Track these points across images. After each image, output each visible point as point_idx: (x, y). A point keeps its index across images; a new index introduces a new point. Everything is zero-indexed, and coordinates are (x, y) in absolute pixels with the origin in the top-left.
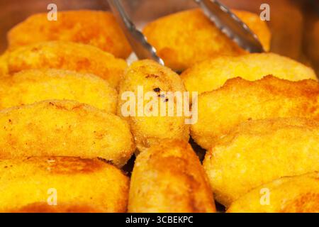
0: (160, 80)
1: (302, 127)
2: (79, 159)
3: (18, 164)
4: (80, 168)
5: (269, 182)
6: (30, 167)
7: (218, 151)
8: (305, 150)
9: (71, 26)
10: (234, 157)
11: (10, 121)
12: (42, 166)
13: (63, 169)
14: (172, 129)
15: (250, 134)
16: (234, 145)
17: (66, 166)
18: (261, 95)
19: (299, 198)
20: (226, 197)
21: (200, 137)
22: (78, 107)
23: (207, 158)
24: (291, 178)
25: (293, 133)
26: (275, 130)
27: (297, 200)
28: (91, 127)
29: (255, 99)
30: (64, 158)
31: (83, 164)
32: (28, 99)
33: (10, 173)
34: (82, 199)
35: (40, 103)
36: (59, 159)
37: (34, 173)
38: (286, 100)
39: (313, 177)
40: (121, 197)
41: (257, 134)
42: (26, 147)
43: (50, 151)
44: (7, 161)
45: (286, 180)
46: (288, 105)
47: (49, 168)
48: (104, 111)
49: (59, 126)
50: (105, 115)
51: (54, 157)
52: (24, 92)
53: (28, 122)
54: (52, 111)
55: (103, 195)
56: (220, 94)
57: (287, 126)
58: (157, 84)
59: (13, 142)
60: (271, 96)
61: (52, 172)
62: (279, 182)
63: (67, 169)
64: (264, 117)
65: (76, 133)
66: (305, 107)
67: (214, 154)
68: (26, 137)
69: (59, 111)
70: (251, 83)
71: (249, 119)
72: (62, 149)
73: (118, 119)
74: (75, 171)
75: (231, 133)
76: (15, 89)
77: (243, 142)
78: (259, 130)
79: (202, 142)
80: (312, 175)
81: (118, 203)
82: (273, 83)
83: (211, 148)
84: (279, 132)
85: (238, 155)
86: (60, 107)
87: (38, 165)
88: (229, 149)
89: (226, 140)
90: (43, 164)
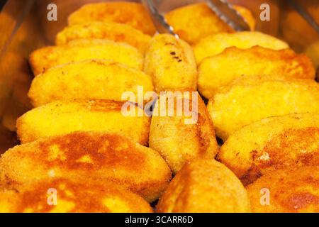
0: (176, 46)
1: (283, 82)
2: (113, 101)
3: (67, 103)
4: (113, 107)
5: (257, 121)
6: (75, 106)
7: (219, 98)
8: (286, 97)
9: (112, 13)
10: (231, 102)
11: (63, 73)
12: (84, 105)
13: (100, 108)
14: (183, 82)
15: (243, 85)
16: (231, 94)
17: (103, 106)
18: (251, 59)
19: (283, 133)
20: (224, 132)
21: (204, 90)
22: (113, 64)
23: (210, 103)
24: (275, 118)
25: (276, 85)
26: (263, 82)
27: (281, 134)
28: (123, 78)
29: (246, 61)
30: (101, 101)
31: (116, 105)
32: (77, 59)
33: (60, 110)
34: (114, 131)
35: (86, 61)
36: (98, 101)
37: (78, 110)
38: (270, 63)
39: (293, 117)
40: (144, 130)
41: (248, 85)
42: (74, 92)
43: (92, 96)
44: (58, 101)
45: (272, 119)
46: (271, 66)
47: (89, 107)
48: (134, 68)
49: (99, 78)
50: (134, 71)
51: (94, 100)
52: (75, 54)
53: (76, 74)
54: (95, 66)
55: (130, 128)
56: (220, 58)
57: (271, 81)
58: (173, 49)
59: (64, 88)
60: (258, 60)
61: (91, 110)
62: (266, 121)
63: (103, 108)
64: (253, 74)
65: (111, 83)
66: (283, 69)
67: (215, 99)
68: (74, 85)
69: (100, 67)
70: (243, 51)
71: (243, 75)
72: (101, 94)
73: (143, 75)
74: (110, 110)
75: (229, 85)
76: (69, 52)
77: (238, 91)
78: (250, 83)
79: (206, 93)
80: (292, 115)
81: (142, 135)
82: (259, 51)
83: (213, 96)
84: (266, 84)
85: (234, 101)
86: (100, 63)
87: (81, 104)
88: (227, 96)
89: (225, 90)
90: (85, 104)
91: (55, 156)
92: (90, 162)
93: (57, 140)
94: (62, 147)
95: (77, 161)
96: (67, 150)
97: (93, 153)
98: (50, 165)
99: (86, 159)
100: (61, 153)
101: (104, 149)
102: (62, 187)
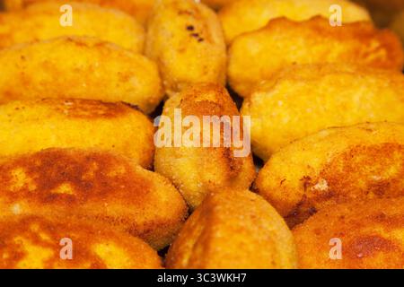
0: (195, 17)
1: (353, 74)
2: (100, 102)
3: (32, 106)
4: (101, 112)
5: (313, 133)
6: (44, 109)
7: (258, 98)
8: (356, 98)
10: (275, 105)
11: (23, 58)
12: (58, 109)
13: (82, 113)
14: (205, 73)
15: (294, 79)
16: (276, 92)
17: (86, 110)
18: (308, 37)
19: (348, 151)
20: (266, 149)
21: (238, 83)
22: (100, 45)
23: (245, 105)
24: (339, 129)
25: (342, 79)
26: (323, 75)
27: (346, 153)
28: (115, 67)
29: (301, 41)
30: (84, 101)
31: (105, 108)
32: (44, 34)
33: (22, 115)
34: (103, 147)
35: (57, 39)
36: (78, 102)
37: (49, 116)
38: (336, 44)
39: (364, 129)
40: (147, 146)
41: (302, 79)
42: (41, 88)
43: (68, 93)
44: (18, 102)
45: (333, 131)
46: (338, 49)
47: (66, 111)
48: (130, 50)
49: (79, 65)
50: (131, 55)
51: (72, 100)
52: (39, 26)
53: (43, 60)
54: (72, 48)
55: (127, 143)
56: (261, 35)
57: (336, 72)
58: (191, 21)
59: (25, 81)
60: (319, 39)
61: (69, 116)
62: (325, 133)
63: (87, 113)
64: (310, 60)
65: (97, 74)
66: (357, 52)
67: (253, 100)
68: (40, 76)
69: (79, 48)
70: (296, 24)
71: (294, 63)
72: (81, 91)
73: (145, 61)
74: (96, 116)
75: (273, 78)
76: (29, 23)
77: (286, 88)
78: (304, 75)
79: (240, 89)
80: (364, 126)
81: (144, 153)
82: (322, 24)
83: (249, 96)
84: (328, 78)
85: (281, 103)
86: (80, 44)
87: (53, 107)
88: (270, 95)
89: (267, 86)
90: (60, 106)
91: (20, 185)
92: (71, 193)
93: (22, 161)
94: (30, 172)
95: (53, 191)
96: (36, 176)
97: (75, 180)
98: (13, 197)
99: (65, 189)
100: (29, 180)
101: (91, 174)
102: (35, 227)
